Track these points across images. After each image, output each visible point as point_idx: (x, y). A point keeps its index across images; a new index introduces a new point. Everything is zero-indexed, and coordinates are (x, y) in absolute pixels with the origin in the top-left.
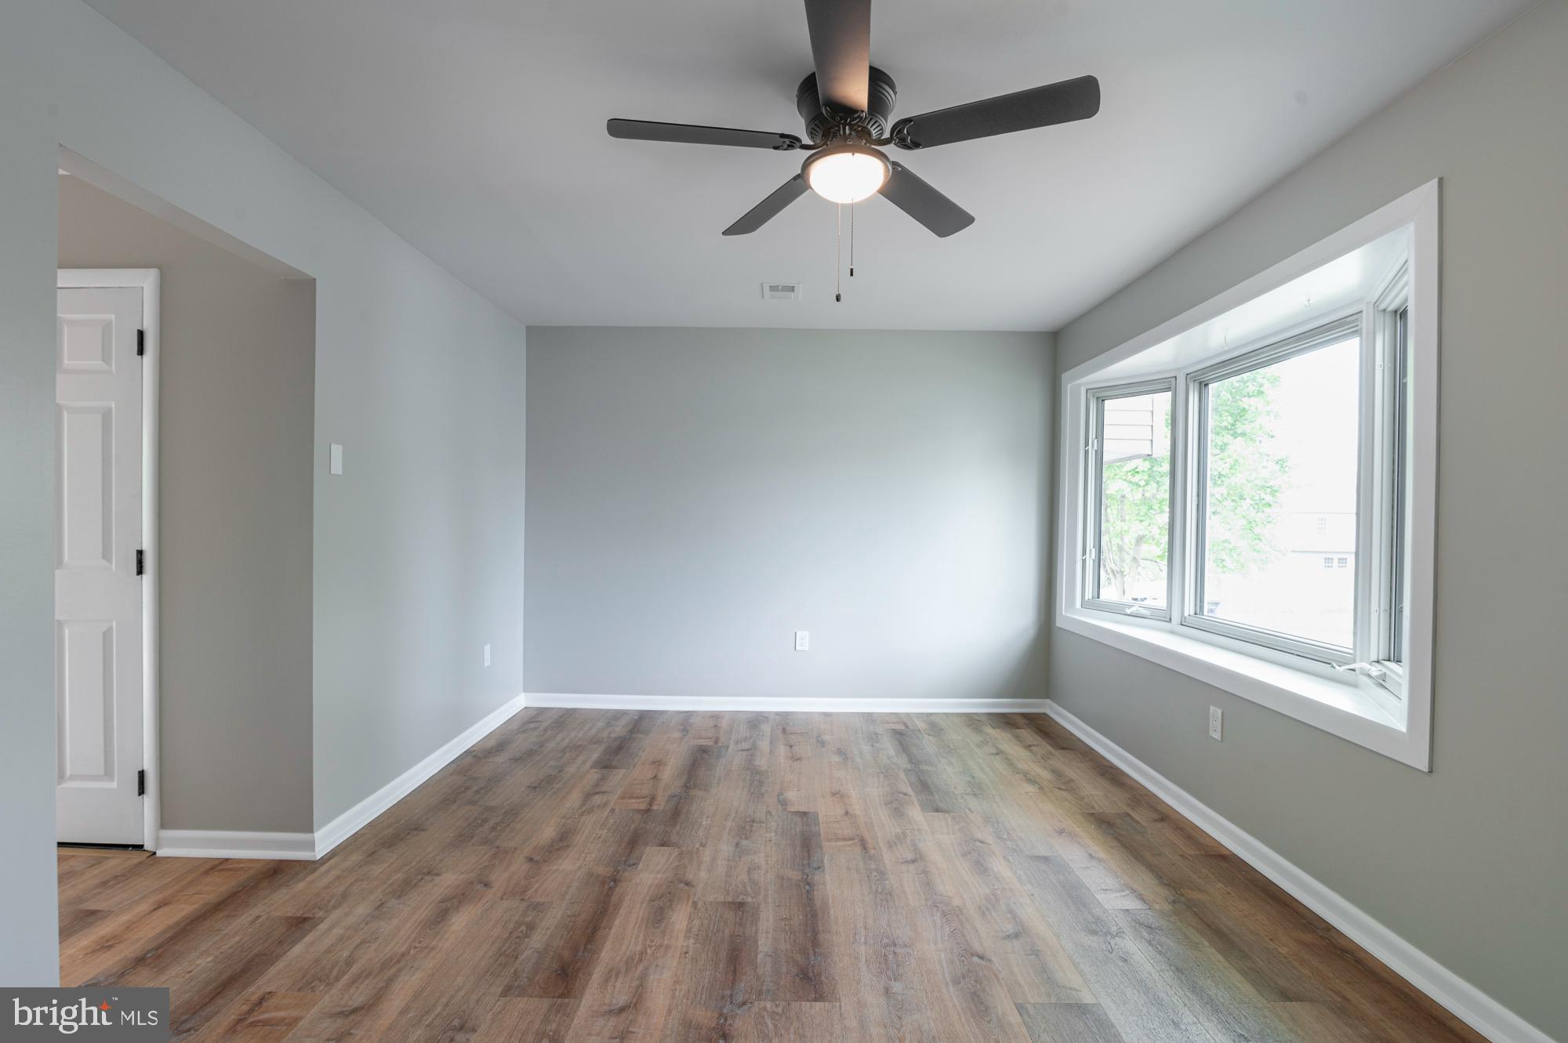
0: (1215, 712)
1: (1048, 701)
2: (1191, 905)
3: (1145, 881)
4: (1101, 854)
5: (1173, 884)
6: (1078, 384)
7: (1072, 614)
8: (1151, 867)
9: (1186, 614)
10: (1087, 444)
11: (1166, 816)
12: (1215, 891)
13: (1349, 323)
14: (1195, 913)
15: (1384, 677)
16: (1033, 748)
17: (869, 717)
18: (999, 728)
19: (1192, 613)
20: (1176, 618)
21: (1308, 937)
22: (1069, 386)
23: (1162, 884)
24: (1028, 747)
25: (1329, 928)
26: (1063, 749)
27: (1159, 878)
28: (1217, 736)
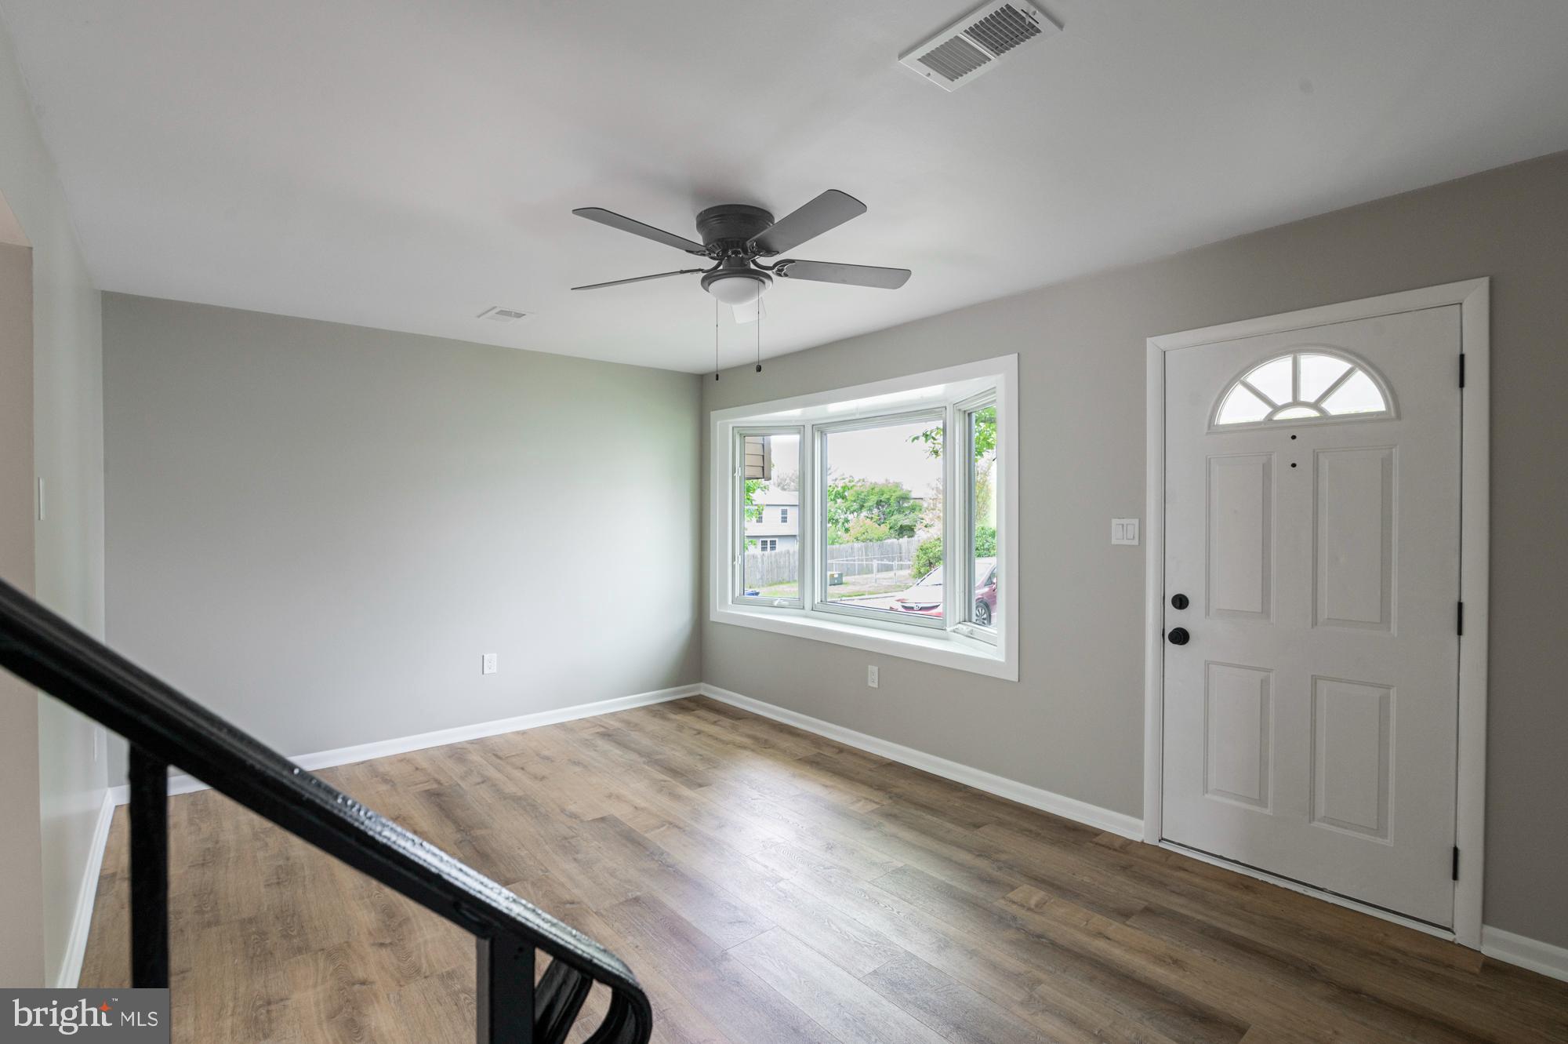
0: (873, 669)
1: (702, 684)
2: (899, 796)
3: (865, 792)
4: (829, 783)
5: (881, 788)
6: (725, 424)
7: (725, 608)
8: (863, 782)
9: (816, 602)
10: (734, 471)
11: (842, 749)
12: (904, 786)
13: (935, 412)
14: (904, 800)
15: (971, 632)
16: (720, 723)
17: (562, 726)
18: (680, 713)
19: (819, 601)
20: (808, 605)
21: (960, 794)
22: (718, 423)
23: (875, 789)
24: (715, 723)
25: (966, 787)
26: (740, 719)
27: (871, 786)
28: (875, 685)
